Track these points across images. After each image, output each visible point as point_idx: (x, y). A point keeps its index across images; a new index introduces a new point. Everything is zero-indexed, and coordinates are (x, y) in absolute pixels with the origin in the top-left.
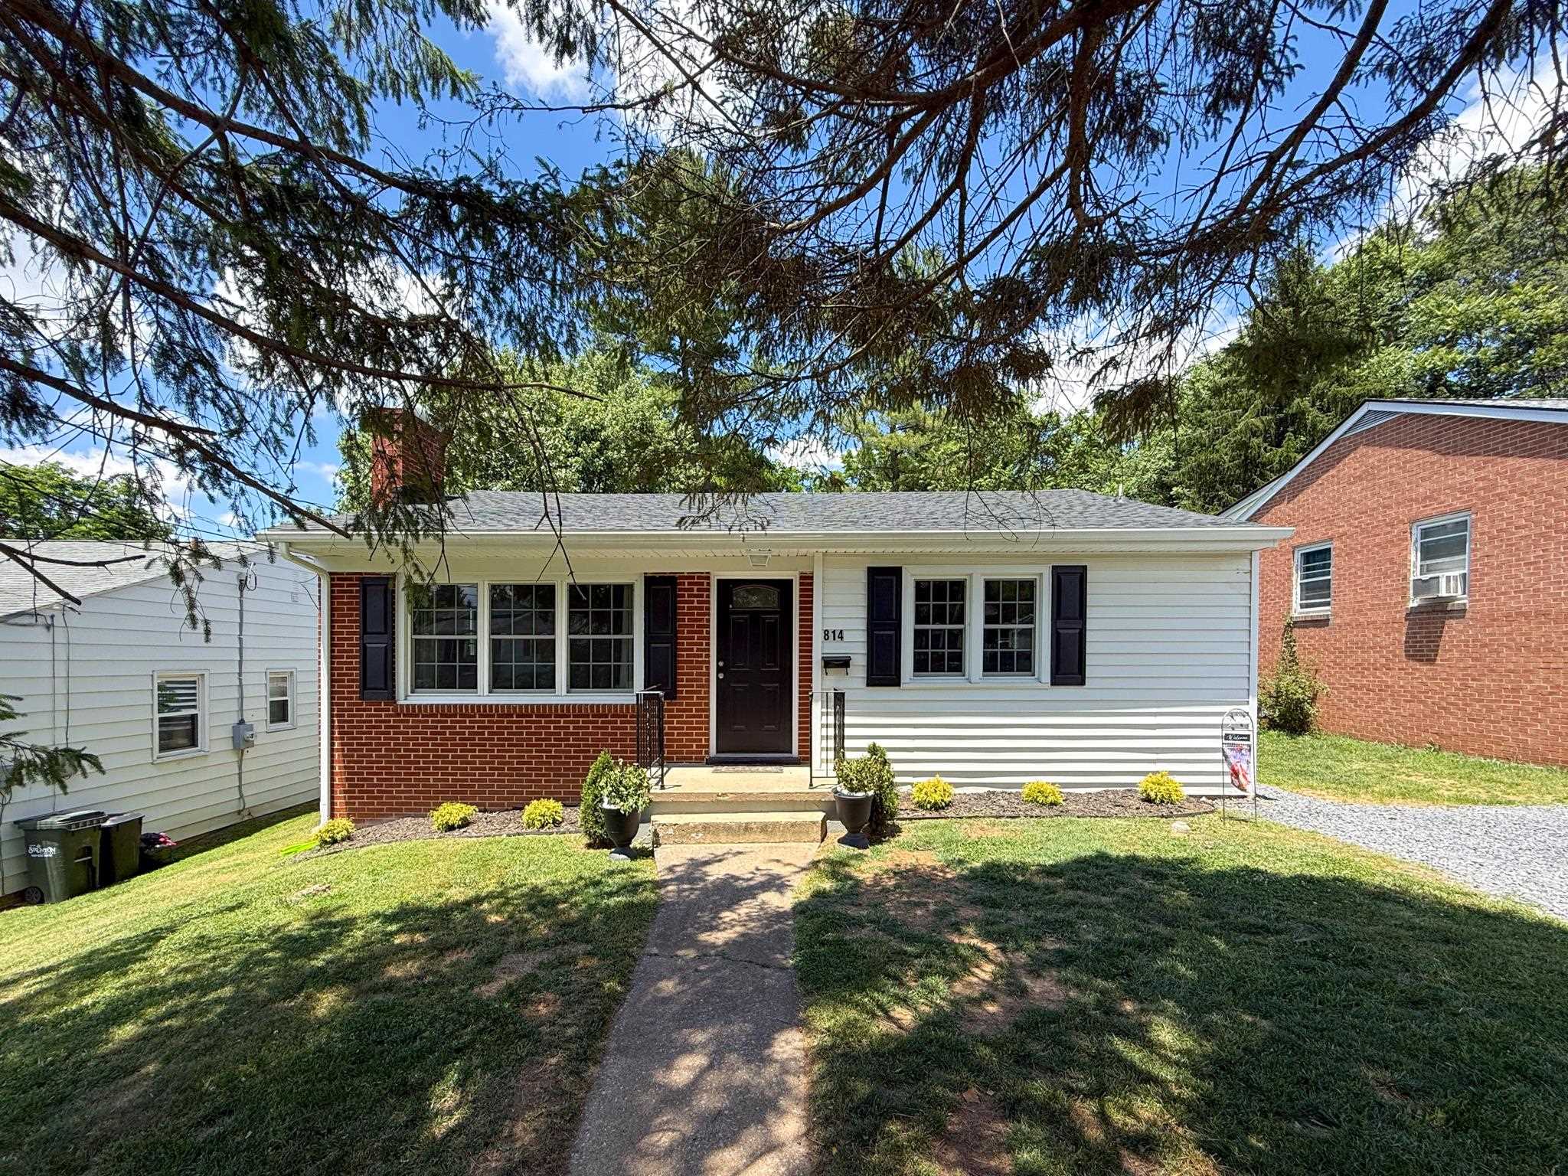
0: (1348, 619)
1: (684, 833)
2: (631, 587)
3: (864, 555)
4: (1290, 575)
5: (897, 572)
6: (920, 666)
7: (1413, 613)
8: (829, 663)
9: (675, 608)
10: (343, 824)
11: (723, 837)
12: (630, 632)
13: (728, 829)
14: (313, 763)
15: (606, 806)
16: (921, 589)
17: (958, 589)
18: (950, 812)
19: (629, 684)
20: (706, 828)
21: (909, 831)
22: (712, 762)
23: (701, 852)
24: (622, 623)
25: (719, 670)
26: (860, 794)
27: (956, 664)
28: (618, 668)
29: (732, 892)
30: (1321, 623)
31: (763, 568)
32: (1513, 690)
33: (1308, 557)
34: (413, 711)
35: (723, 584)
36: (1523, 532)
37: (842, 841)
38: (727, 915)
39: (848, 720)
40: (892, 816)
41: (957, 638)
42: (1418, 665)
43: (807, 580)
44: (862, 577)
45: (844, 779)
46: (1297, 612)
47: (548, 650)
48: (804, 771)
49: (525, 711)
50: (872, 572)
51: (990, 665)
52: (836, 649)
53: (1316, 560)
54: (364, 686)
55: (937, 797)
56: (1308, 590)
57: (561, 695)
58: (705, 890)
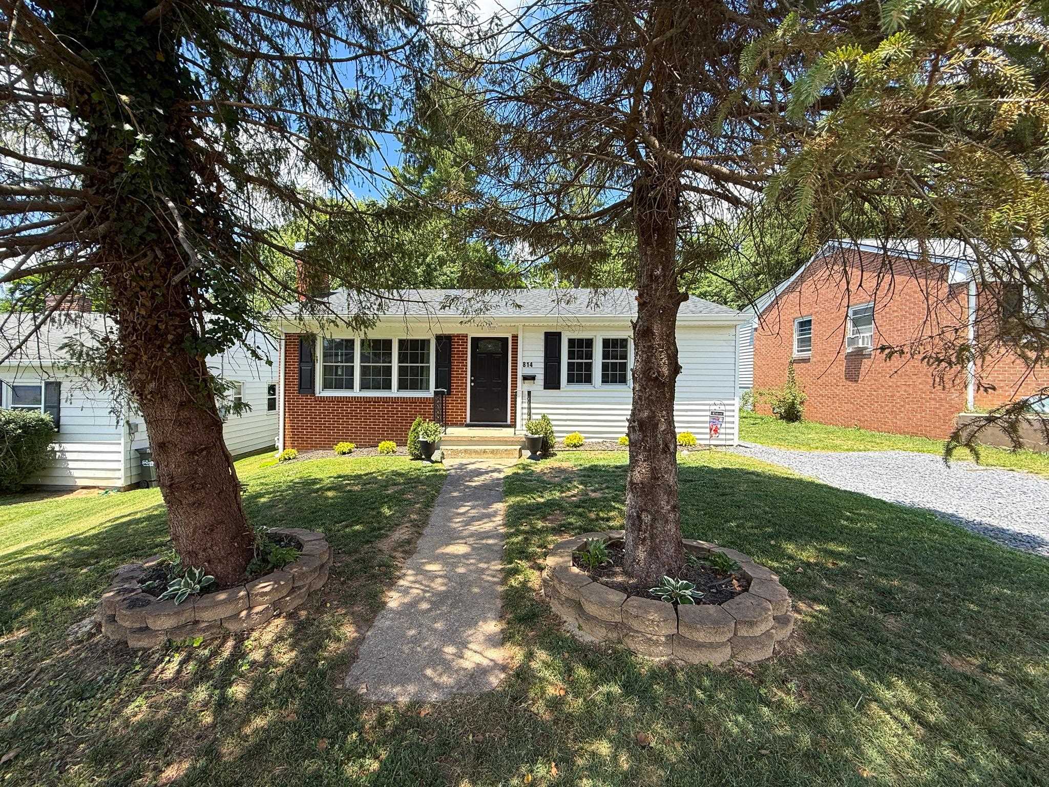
0: (819, 358)
1: (456, 453)
2: (429, 341)
3: (543, 326)
4: (792, 334)
5: (559, 334)
6: (570, 380)
7: (849, 355)
8: (525, 378)
9: (450, 351)
10: (292, 452)
11: (473, 455)
12: (428, 362)
13: (476, 452)
14: (276, 421)
15: (421, 439)
16: (571, 342)
17: (589, 343)
18: (581, 448)
19: (428, 388)
20: (466, 451)
21: (560, 455)
22: (468, 426)
23: (464, 461)
24: (425, 358)
25: (472, 381)
26: (536, 436)
27: (588, 379)
28: (421, 380)
29: (478, 473)
30: (806, 361)
31: (493, 332)
32: (892, 396)
33: (802, 324)
34: (323, 400)
35: (474, 340)
36: (896, 314)
37: (529, 458)
38: (476, 479)
39: (532, 405)
40: (552, 447)
41: (589, 366)
42: (850, 383)
43: (515, 338)
44: (543, 337)
45: (529, 429)
46: (796, 355)
47: (388, 370)
48: (512, 430)
49: (377, 400)
50: (547, 335)
51: (605, 380)
52: (529, 371)
53: (805, 325)
54: (300, 387)
55: (575, 441)
56: (802, 342)
57: (394, 392)
58: (467, 472)
